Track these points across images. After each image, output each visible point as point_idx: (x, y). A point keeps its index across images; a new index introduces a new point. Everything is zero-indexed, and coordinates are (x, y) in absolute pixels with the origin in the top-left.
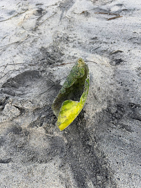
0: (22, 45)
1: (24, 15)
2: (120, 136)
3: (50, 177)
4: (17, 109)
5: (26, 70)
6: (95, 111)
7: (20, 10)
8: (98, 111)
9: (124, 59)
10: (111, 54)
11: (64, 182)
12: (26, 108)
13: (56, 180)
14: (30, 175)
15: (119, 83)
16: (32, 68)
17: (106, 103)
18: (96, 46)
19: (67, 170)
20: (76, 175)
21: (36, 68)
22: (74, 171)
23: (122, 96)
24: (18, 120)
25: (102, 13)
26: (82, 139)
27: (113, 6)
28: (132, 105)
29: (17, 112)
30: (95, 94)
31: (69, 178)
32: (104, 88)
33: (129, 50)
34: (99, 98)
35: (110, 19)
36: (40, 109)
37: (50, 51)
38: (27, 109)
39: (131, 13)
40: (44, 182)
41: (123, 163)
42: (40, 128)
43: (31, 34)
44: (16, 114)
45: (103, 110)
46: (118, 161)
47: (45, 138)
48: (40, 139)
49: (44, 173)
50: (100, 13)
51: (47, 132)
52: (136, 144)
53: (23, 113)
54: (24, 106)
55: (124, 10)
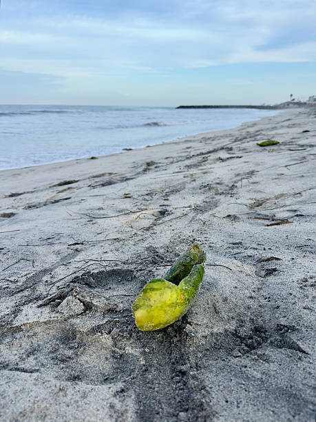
0: (121, 242)
1: (138, 214)
2: (246, 367)
3: (92, 404)
4: (82, 304)
5: (115, 268)
6: (210, 330)
7: (135, 209)
8: (215, 330)
9: (281, 268)
10: (260, 261)
11: (115, 416)
12: (96, 304)
13: (101, 410)
14: (61, 393)
15: (266, 299)
16: (126, 267)
17: (234, 322)
18: (236, 251)
19: (128, 399)
20: (142, 408)
21: (132, 267)
22: (140, 402)
23: (267, 317)
24: (77, 321)
25: (259, 218)
26: (173, 363)
27: (281, 212)
28: (282, 327)
29: (79, 308)
30: (217, 305)
31: (126, 411)
32: (234, 300)
33: (293, 259)
34: (223, 313)
35: (271, 225)
36: (116, 312)
37: (161, 251)
38: (97, 306)
39: (308, 219)
40: (80, 409)
41: (238, 404)
42: (106, 335)
43: (139, 233)
44: (76, 311)
45: (226, 331)
46: (229, 400)
47: (109, 356)
48: (99, 357)
49: (84, 396)
50: (256, 218)
51: (115, 345)
52: (272, 380)
53: (87, 312)
54: (93, 301)
55: (297, 216)
